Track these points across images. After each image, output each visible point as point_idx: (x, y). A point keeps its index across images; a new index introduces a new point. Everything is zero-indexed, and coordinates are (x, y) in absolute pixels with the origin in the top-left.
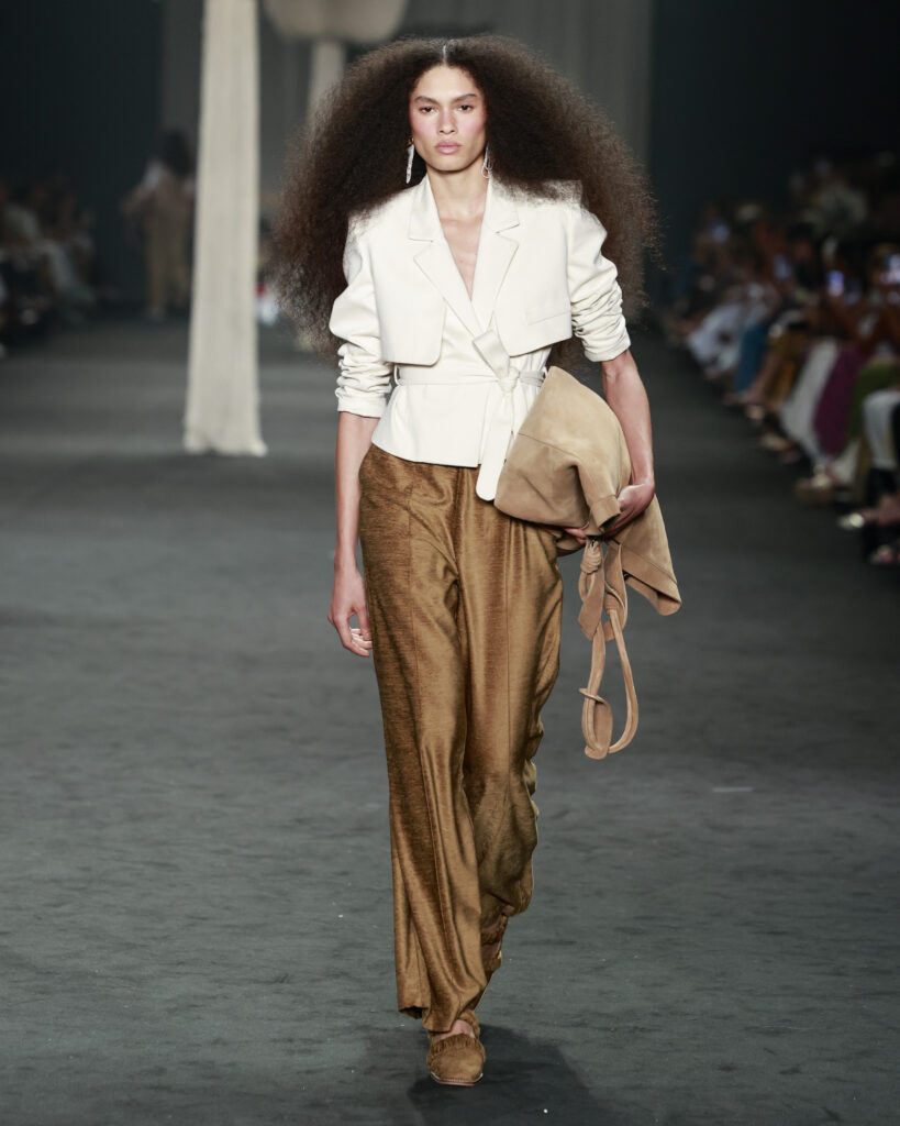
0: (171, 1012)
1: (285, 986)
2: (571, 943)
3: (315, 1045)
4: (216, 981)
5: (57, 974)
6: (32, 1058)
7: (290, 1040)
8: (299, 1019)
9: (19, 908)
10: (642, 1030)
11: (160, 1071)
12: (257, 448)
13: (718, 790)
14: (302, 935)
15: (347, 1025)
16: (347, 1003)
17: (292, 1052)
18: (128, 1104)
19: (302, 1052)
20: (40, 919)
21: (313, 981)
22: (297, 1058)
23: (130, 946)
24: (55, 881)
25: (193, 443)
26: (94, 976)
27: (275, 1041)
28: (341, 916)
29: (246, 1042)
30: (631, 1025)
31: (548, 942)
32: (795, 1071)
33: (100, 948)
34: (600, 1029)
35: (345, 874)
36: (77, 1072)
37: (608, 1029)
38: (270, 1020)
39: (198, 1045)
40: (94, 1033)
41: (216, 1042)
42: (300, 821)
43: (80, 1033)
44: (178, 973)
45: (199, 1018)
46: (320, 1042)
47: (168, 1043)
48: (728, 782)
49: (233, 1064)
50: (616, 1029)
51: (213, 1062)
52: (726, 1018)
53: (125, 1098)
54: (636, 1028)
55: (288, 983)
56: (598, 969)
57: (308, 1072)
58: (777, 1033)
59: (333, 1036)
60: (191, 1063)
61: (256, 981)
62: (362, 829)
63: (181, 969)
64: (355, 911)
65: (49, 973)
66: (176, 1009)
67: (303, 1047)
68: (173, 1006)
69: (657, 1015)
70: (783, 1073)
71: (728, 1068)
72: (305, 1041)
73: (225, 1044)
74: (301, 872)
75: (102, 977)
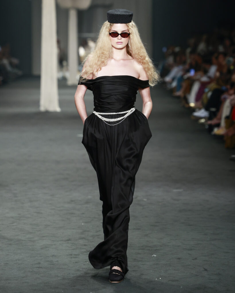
0: (42, 249)
1: (70, 242)
2: (139, 229)
3: (78, 256)
4: (53, 241)
5: (12, 240)
6: (8, 261)
7: (71, 255)
8: (73, 250)
9: (3, 224)
10: (158, 250)
11: (39, 263)
12: (58, 109)
13: (175, 190)
14: (73, 229)
15: (85, 251)
16: (85, 245)
17: (72, 258)
18: (32, 272)
19: (74, 257)
20: (8, 227)
21: (76, 240)
22: (73, 259)
23: (31, 233)
24: (12, 217)
25: (42, 109)
26: (22, 240)
27: (67, 255)
28: (83, 224)
29: (61, 256)
30: (155, 249)
31: (134, 229)
32: (196, 259)
33: (24, 233)
34: (148, 250)
35: (83, 214)
36: (19, 264)
37: (149, 250)
38: (66, 250)
39: (48, 257)
40: (23, 254)
41: (53, 256)
42: (72, 201)
43: (19, 254)
44: (43, 239)
45: (49, 250)
46: (79, 255)
47: (41, 256)
48: (177, 188)
49: (57, 261)
50: (151, 250)
51: (52, 261)
52: (179, 246)
53: (31, 270)
54: (156, 249)
55: (70, 241)
56: (146, 235)
57: (76, 263)
58: (191, 250)
59: (82, 253)
60: (47, 261)
61: (62, 241)
62: (87, 202)
63: (44, 238)
64: (86, 223)
65: (11, 240)
66: (43, 248)
67: (74, 256)
68: (42, 247)
69: (161, 246)
70: (193, 259)
71: (179, 259)
72: (75, 255)
73: (55, 256)
74: (72, 213)
75: (25, 241)
